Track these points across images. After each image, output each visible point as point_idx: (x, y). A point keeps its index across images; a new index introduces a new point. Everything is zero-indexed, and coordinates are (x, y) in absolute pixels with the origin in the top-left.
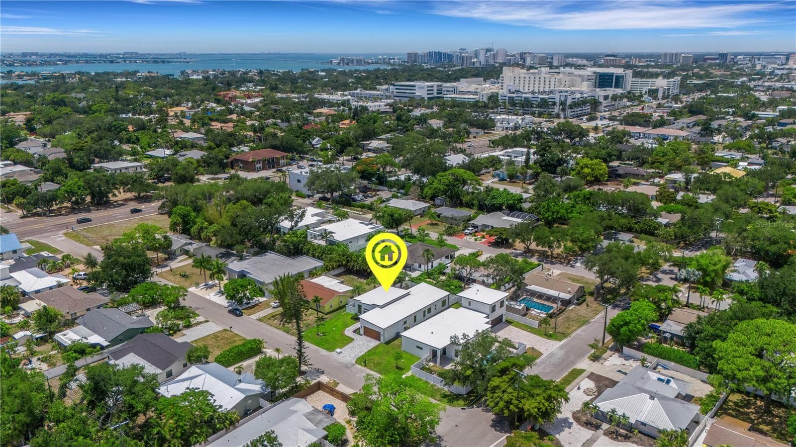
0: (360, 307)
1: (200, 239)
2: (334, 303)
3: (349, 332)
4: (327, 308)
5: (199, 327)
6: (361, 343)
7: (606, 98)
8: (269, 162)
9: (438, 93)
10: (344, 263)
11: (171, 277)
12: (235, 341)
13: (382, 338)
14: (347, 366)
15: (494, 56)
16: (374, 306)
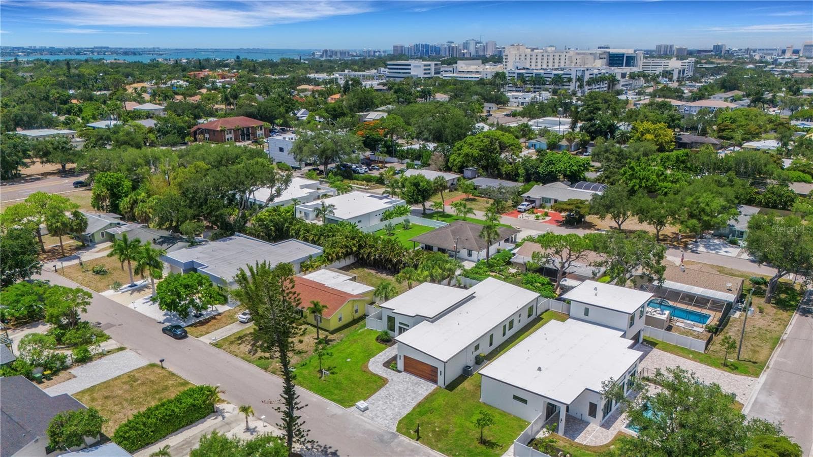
0: (391, 320)
1: (133, 219)
2: (345, 313)
3: (376, 365)
4: (334, 324)
5: (104, 360)
6: (401, 387)
7: (623, 76)
8: (243, 131)
9: (436, 73)
10: (355, 249)
11: (80, 276)
12: (166, 388)
13: (440, 379)
14: (382, 440)
15: (484, 48)
16: (419, 319)
